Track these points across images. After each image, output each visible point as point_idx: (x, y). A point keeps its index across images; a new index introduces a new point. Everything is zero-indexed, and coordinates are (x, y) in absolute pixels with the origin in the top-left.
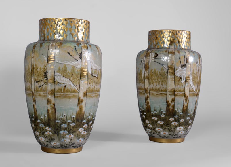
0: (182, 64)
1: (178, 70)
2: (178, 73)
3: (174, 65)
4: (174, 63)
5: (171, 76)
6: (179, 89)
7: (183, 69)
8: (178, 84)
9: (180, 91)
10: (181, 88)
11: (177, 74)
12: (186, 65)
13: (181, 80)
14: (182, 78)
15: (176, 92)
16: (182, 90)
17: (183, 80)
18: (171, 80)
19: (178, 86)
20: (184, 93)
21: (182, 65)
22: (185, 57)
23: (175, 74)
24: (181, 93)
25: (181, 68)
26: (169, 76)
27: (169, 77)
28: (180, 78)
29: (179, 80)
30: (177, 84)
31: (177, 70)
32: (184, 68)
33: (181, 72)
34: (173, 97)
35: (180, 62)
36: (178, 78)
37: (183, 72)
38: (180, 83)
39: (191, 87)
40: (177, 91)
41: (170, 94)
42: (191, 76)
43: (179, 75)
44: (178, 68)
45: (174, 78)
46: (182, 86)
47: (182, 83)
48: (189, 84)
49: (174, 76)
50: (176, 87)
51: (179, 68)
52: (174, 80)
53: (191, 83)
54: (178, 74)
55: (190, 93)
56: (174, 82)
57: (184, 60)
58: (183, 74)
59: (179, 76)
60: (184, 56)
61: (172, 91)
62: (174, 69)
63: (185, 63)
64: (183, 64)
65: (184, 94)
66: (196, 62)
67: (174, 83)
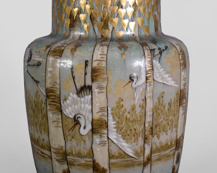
0: (80, 84)
1: (68, 101)
2: (70, 108)
3: (58, 86)
4: (58, 81)
5: (55, 115)
6: (77, 149)
7: (83, 99)
8: (73, 137)
9: (79, 155)
10: (82, 148)
11: (67, 110)
12: (90, 88)
13: (78, 126)
14: (82, 121)
15: (69, 155)
16: (85, 152)
17: (84, 128)
18: (55, 124)
19: (74, 142)
20: (91, 160)
21: (78, 87)
22: (86, 65)
23: (61, 111)
24: (83, 161)
25: (75, 96)
26: (50, 115)
27: (50, 117)
28: (76, 121)
29: (74, 127)
30: (69, 138)
31: (65, 99)
32: (86, 97)
33: (76, 106)
34: (65, 167)
35: (74, 78)
36: (70, 121)
37: (82, 106)
38: (77, 136)
39: (113, 145)
40: (73, 155)
41: (57, 158)
42: (111, 118)
43: (71, 114)
44: (69, 95)
45: (61, 120)
46: (83, 142)
47: (81, 135)
48: (105, 139)
49: (60, 116)
50: (68, 145)
51: (71, 94)
52: (60, 125)
53: (113, 136)
54: (69, 111)
55: (112, 161)
56: (61, 130)
57: (86, 74)
58: (84, 113)
59: (72, 116)
60: (87, 62)
61: (61, 152)
62: (60, 98)
63: (89, 82)
64: (83, 84)
65: (92, 163)
66: (130, 78)
67: (62, 134)
